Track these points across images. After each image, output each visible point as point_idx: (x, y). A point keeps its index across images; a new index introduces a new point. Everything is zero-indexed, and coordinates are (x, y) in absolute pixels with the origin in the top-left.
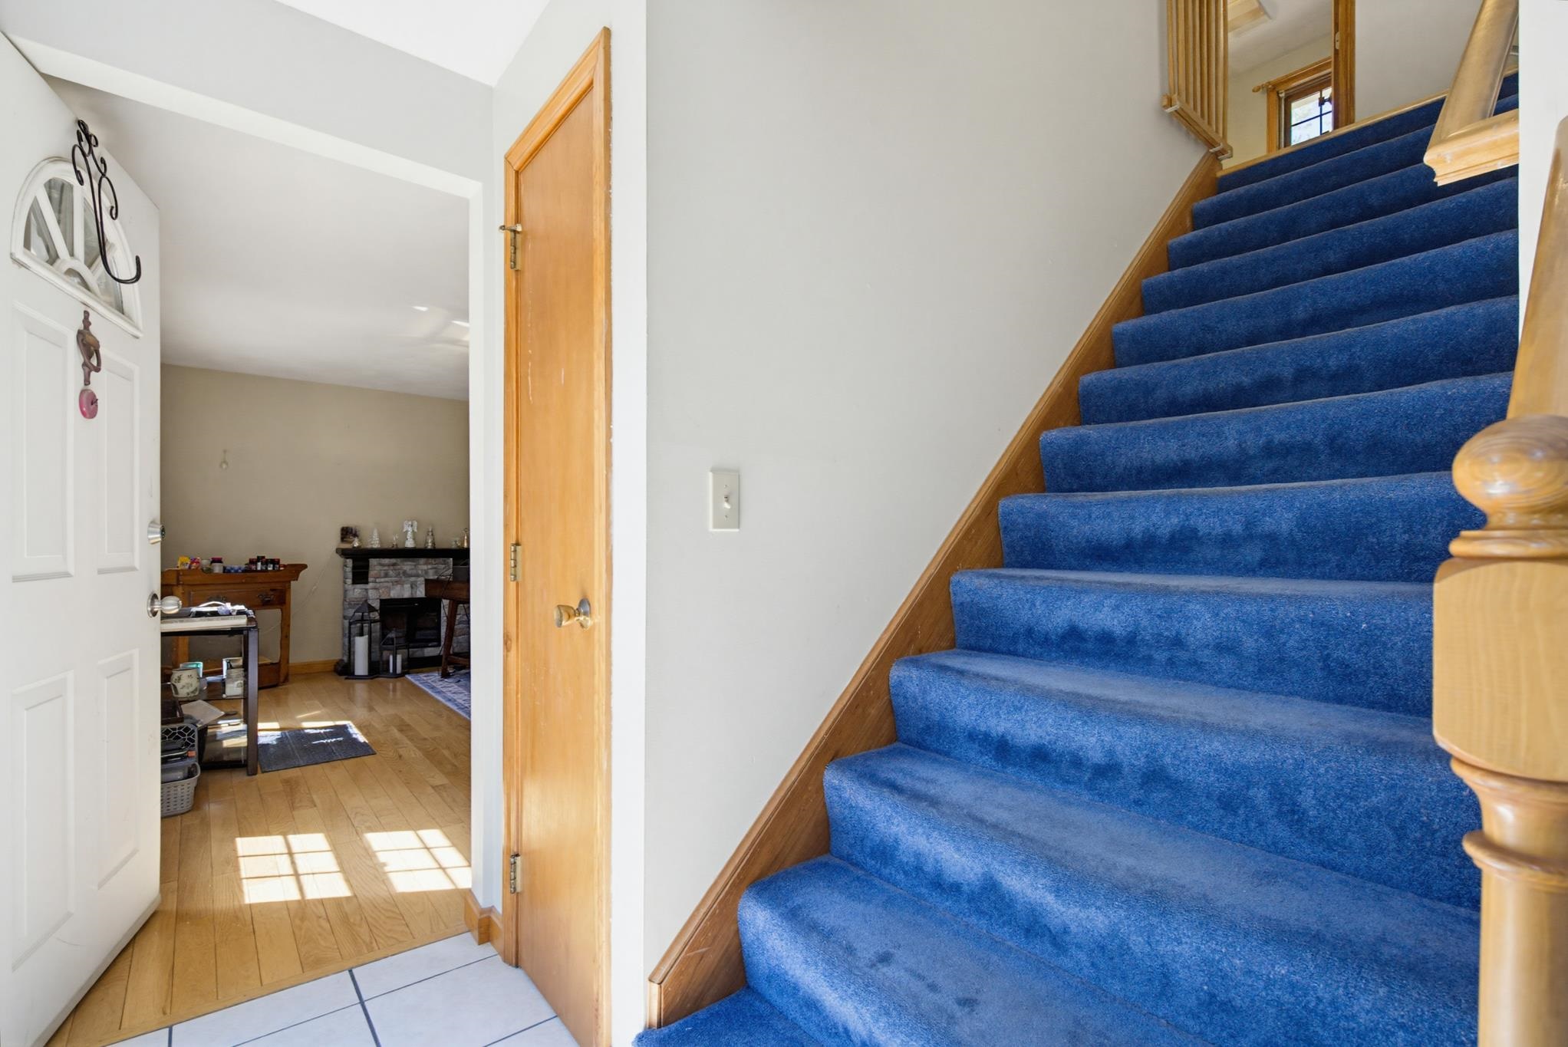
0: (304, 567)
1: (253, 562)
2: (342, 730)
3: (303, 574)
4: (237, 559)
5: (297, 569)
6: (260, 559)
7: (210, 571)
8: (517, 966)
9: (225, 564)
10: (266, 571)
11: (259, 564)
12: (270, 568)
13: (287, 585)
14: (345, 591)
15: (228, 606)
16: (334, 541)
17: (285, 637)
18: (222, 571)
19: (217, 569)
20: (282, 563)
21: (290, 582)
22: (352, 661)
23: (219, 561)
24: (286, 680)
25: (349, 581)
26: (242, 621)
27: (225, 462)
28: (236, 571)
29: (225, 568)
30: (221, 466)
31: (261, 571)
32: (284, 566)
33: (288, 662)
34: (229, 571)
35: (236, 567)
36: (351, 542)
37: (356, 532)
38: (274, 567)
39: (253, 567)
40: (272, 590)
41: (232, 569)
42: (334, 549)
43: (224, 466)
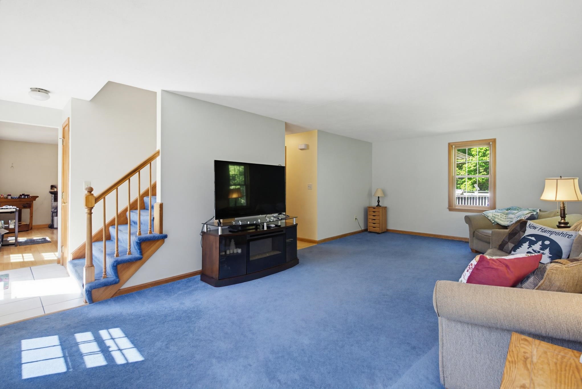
0: (38, 197)
1: (21, 195)
2: (45, 239)
3: (37, 199)
4: (16, 195)
5: (35, 198)
6: (23, 195)
7: (7, 198)
8: (63, 265)
9: (12, 196)
10: (25, 198)
11: (23, 196)
12: (26, 197)
13: (32, 202)
14: (52, 204)
15: (11, 207)
16: (49, 189)
17: (31, 217)
18: (11, 198)
19: (9, 197)
20: (30, 196)
21: (33, 201)
22: (53, 224)
23: (10, 195)
24: (31, 229)
25: (53, 201)
26: (14, 210)
27: (12, 167)
28: (15, 198)
29: (12, 197)
30: (11, 168)
31: (23, 198)
32: (31, 197)
33: (32, 224)
34: (13, 198)
35: (15, 197)
36: (54, 189)
37: (56, 187)
38: (27, 197)
39: (21, 197)
40: (27, 203)
41: (14, 197)
42: (49, 192)
43: (12, 168)
